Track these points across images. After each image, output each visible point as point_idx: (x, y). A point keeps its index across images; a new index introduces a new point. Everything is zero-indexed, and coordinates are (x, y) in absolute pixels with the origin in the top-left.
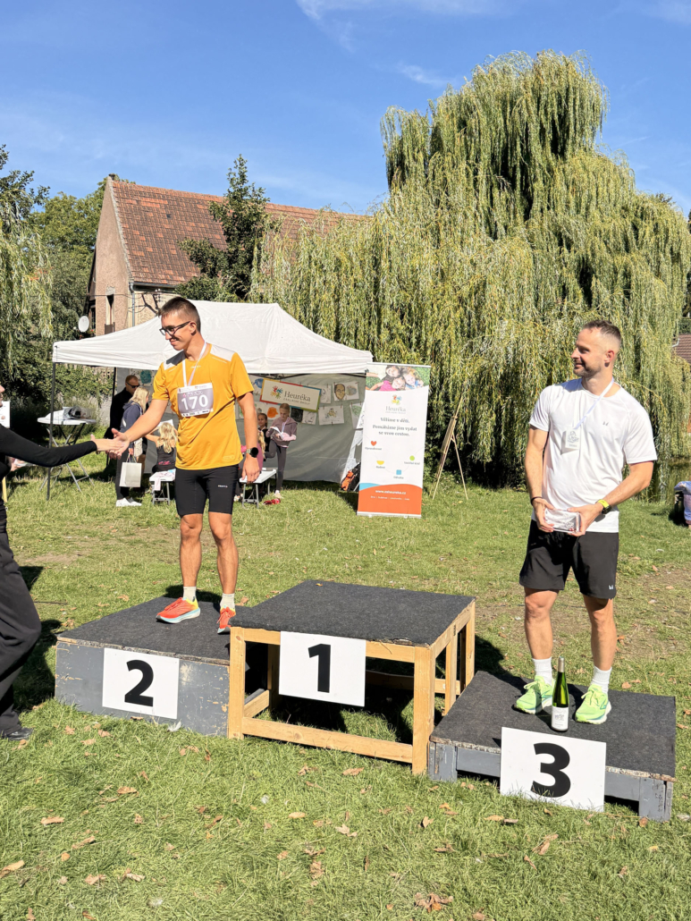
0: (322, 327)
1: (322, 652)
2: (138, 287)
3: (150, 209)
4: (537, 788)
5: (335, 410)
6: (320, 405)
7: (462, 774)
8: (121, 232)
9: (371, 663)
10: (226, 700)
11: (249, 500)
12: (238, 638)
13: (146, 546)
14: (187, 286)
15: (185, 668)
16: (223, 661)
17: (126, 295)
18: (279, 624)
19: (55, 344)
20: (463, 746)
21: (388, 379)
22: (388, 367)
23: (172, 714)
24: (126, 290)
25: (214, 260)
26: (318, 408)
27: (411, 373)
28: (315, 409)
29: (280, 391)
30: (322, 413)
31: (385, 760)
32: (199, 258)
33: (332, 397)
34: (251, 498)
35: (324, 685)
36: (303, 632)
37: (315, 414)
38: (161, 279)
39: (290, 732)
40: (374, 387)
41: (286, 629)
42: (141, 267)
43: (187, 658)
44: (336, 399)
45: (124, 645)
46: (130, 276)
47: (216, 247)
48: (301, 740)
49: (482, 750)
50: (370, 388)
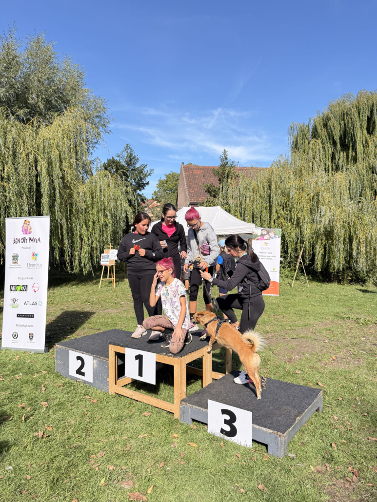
1: (139, 358)
2: (191, 204)
3: (197, 174)
4: (222, 431)
7: (193, 420)
8: (185, 184)
10: (108, 376)
12: (112, 350)
15: (95, 361)
16: (107, 359)
18: (126, 344)
21: (262, 235)
22: (262, 230)
24: (187, 206)
27: (272, 232)
32: (208, 191)
35: (140, 374)
36: (134, 348)
38: (200, 200)
39: (130, 393)
40: (256, 239)
41: (127, 346)
42: (192, 197)
43: (95, 357)
45: (76, 349)
46: (188, 201)
47: (215, 186)
48: (134, 398)
49: (200, 410)
50: (254, 239)
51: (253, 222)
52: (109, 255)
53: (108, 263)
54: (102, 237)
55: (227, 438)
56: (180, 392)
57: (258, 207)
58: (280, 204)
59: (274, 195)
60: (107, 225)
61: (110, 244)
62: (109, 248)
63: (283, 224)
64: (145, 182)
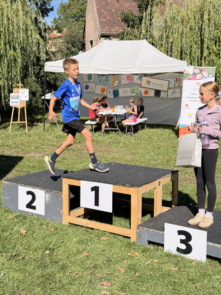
0: (174, 50)
1: (96, 189)
2: (103, 36)
4: (178, 249)
5: (176, 91)
6: (169, 88)
7: (150, 242)
8: (96, 10)
9: (115, 195)
10: (61, 208)
11: (129, 133)
12: (66, 183)
13: (73, 151)
14: (120, 34)
15: (47, 195)
16: (60, 192)
17: (97, 40)
18: (80, 177)
19: (46, 63)
20: (149, 230)
21: (194, 74)
22: (195, 68)
23: (43, 214)
24: (97, 38)
25: (133, 20)
26: (168, 90)
27: (206, 71)
28: (166, 90)
29: (150, 82)
30: (170, 92)
31: (121, 235)
32: (126, 20)
33: (175, 84)
34: (130, 132)
35: (97, 204)
36: (89, 181)
37: (167, 93)
38: (113, 31)
39: (85, 222)
40: (188, 78)
41: (83, 179)
42: (104, 26)
43: (47, 191)
44: (176, 85)
45: (25, 185)
46: (99, 31)
47: (134, 14)
48: (89, 226)
49: (157, 232)
50: (185, 79)
51: (181, 59)
52: (18, 94)
53: (19, 104)
54: (10, 74)
55: (184, 255)
56: (137, 218)
57: (188, 41)
58: (212, 38)
59: (207, 27)
60: (15, 60)
61: (20, 82)
62: (18, 87)
63: (215, 61)
64: (48, 7)
